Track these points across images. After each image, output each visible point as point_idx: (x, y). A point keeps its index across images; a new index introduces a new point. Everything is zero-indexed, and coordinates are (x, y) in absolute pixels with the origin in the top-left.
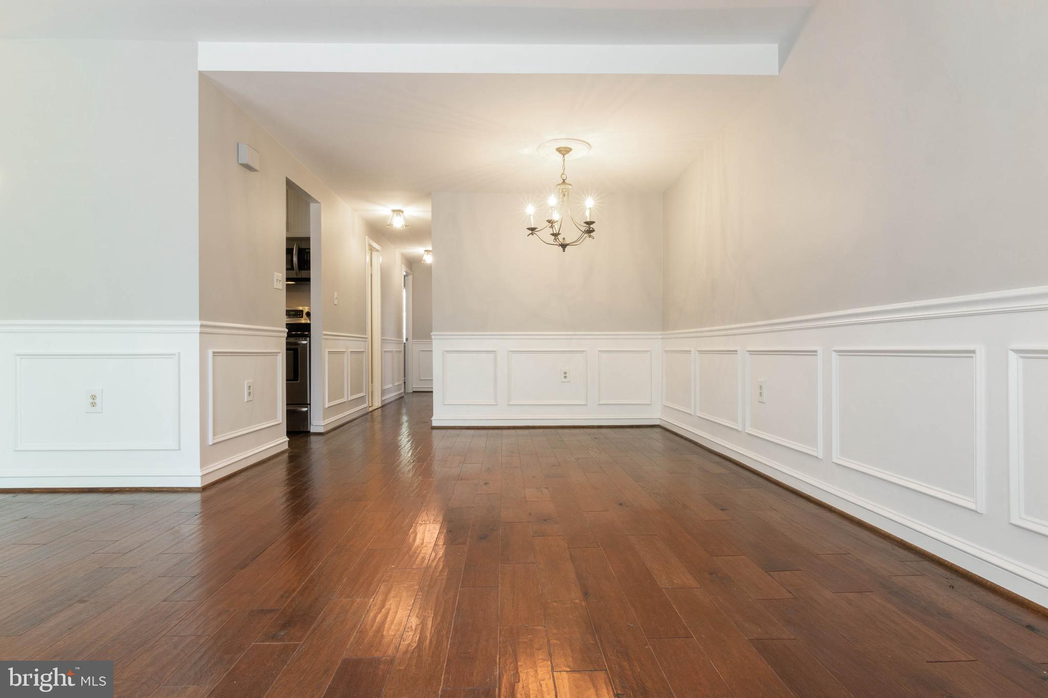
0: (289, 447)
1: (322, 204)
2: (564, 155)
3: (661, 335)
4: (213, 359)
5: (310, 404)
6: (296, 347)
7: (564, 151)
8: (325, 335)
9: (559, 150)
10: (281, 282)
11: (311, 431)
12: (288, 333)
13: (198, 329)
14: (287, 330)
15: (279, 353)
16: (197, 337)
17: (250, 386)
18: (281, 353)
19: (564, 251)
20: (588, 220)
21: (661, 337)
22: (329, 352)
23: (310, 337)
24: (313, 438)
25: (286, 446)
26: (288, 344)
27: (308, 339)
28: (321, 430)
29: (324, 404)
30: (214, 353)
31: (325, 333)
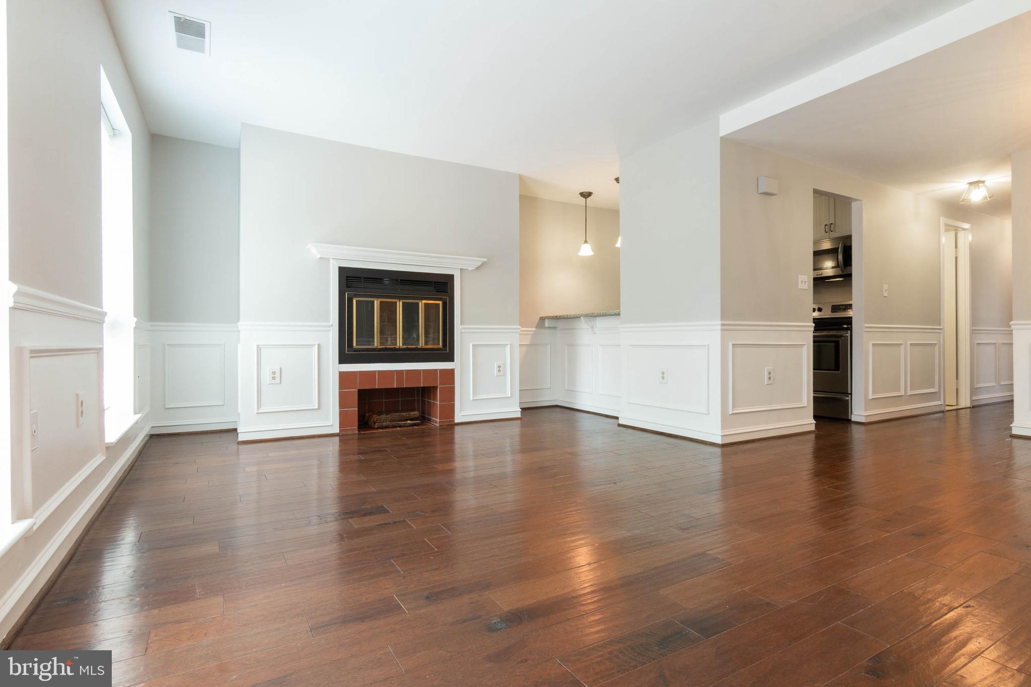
0: (815, 429)
1: (863, 201)
4: (733, 350)
5: (851, 394)
6: (837, 339)
8: (867, 327)
10: (807, 283)
11: (852, 420)
12: (815, 327)
13: (720, 327)
14: (814, 325)
15: (804, 345)
16: (719, 332)
17: (770, 372)
18: (806, 346)
22: (873, 344)
23: (851, 330)
24: (854, 427)
25: (813, 428)
26: (814, 337)
27: (849, 331)
28: (862, 420)
29: (866, 394)
30: (733, 345)
31: (866, 325)
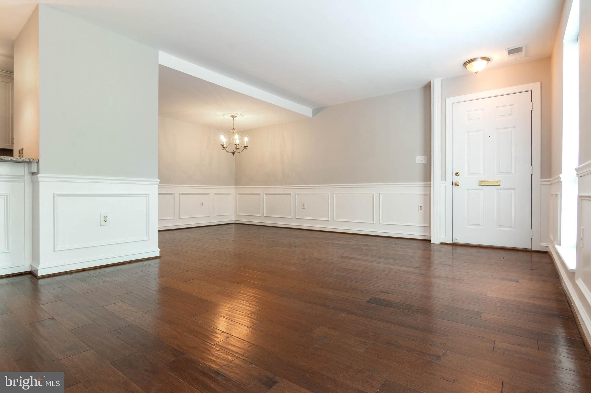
2: (234, 118)
3: (235, 187)
7: (233, 117)
9: (232, 116)
19: (233, 155)
20: (246, 146)
21: (234, 188)
